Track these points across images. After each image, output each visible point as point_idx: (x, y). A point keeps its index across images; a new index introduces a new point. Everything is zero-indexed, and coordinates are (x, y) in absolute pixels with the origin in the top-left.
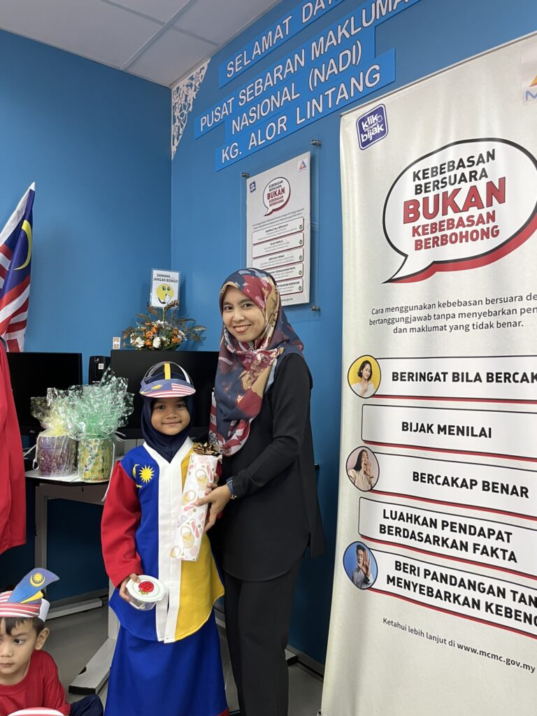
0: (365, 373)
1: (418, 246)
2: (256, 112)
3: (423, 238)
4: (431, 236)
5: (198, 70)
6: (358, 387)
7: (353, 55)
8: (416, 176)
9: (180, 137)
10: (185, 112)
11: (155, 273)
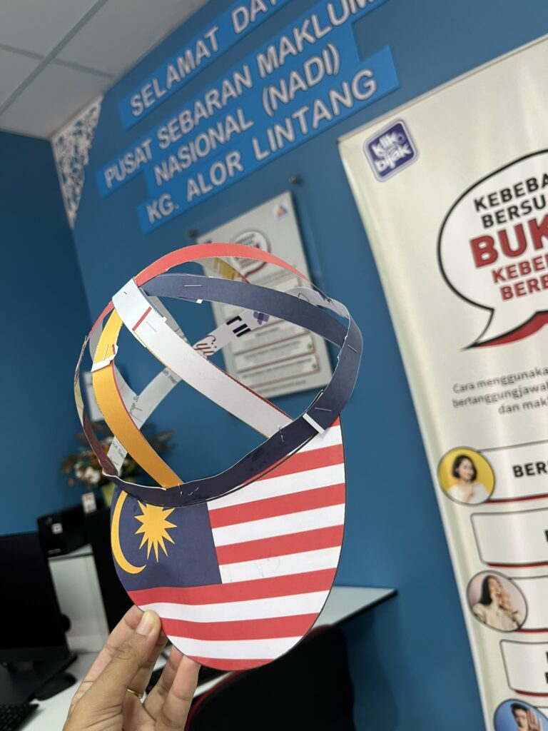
1: (506, 294)
2: (189, 152)
5: (87, 112)
7: (327, 63)
8: (479, 204)
9: (78, 199)
10: (78, 167)
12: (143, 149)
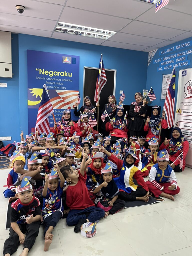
0: (179, 111)
1: (189, 93)
3: (190, 92)
4: (191, 92)
6: (178, 113)
8: (190, 83)
9: (150, 63)
10: (151, 58)
11: (144, 90)
12: (161, 60)
